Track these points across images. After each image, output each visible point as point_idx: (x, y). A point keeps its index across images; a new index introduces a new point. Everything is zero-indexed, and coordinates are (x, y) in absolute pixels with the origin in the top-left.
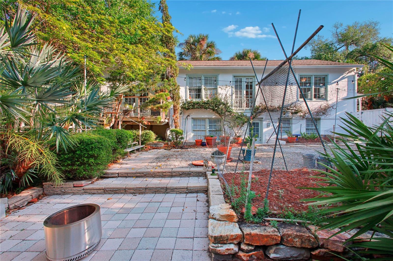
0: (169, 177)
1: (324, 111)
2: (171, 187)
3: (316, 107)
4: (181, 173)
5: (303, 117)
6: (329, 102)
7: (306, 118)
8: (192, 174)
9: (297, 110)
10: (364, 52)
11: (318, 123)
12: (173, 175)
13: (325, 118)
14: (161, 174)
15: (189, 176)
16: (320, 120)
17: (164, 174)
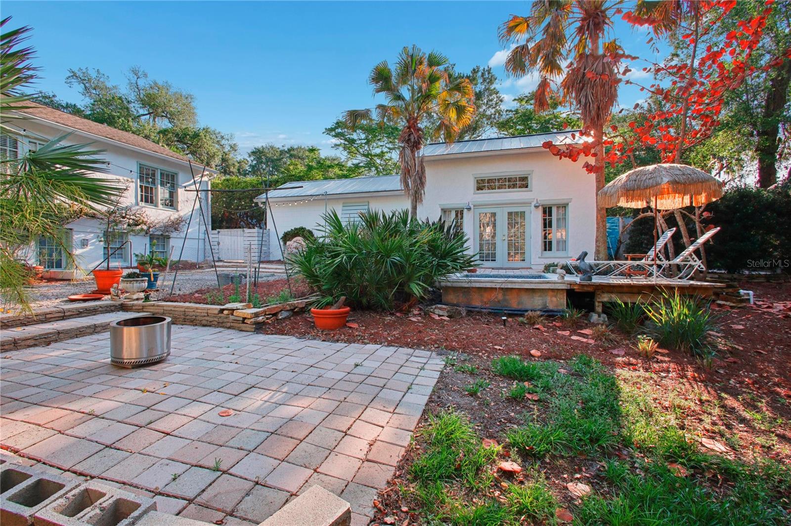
0: (57, 320)
1: (175, 226)
2: (102, 323)
3: (164, 218)
4: (81, 310)
5: (147, 233)
6: (180, 213)
7: (151, 235)
8: (100, 309)
9: (137, 221)
10: (183, 138)
11: (166, 244)
12: (66, 316)
13: (178, 236)
14: (41, 317)
15: (94, 313)
16: (169, 238)
17: (48, 316)
